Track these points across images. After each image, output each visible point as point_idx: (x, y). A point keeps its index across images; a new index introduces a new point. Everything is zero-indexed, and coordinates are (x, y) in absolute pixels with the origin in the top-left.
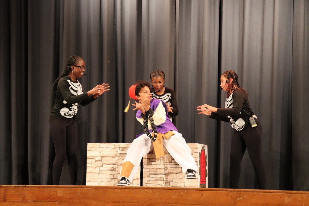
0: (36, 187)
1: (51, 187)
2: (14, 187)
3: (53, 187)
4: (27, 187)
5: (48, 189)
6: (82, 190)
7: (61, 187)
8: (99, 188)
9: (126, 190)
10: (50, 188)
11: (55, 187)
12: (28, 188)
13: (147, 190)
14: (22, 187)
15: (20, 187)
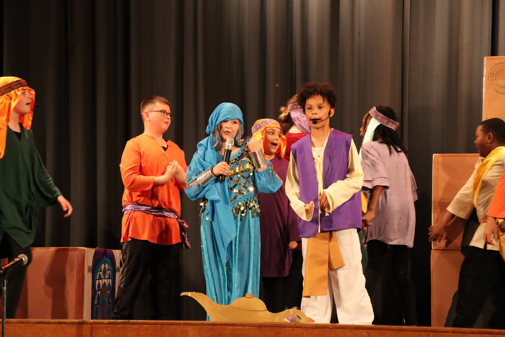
0: (149, 324)
1: (176, 324)
2: (108, 323)
3: (180, 324)
4: (132, 324)
5: (171, 327)
6: (234, 330)
7: (195, 324)
8: (265, 327)
9: (317, 331)
10: (174, 327)
11: (184, 324)
12: (135, 326)
13: (357, 332)
14: (123, 323)
15: (119, 323)
